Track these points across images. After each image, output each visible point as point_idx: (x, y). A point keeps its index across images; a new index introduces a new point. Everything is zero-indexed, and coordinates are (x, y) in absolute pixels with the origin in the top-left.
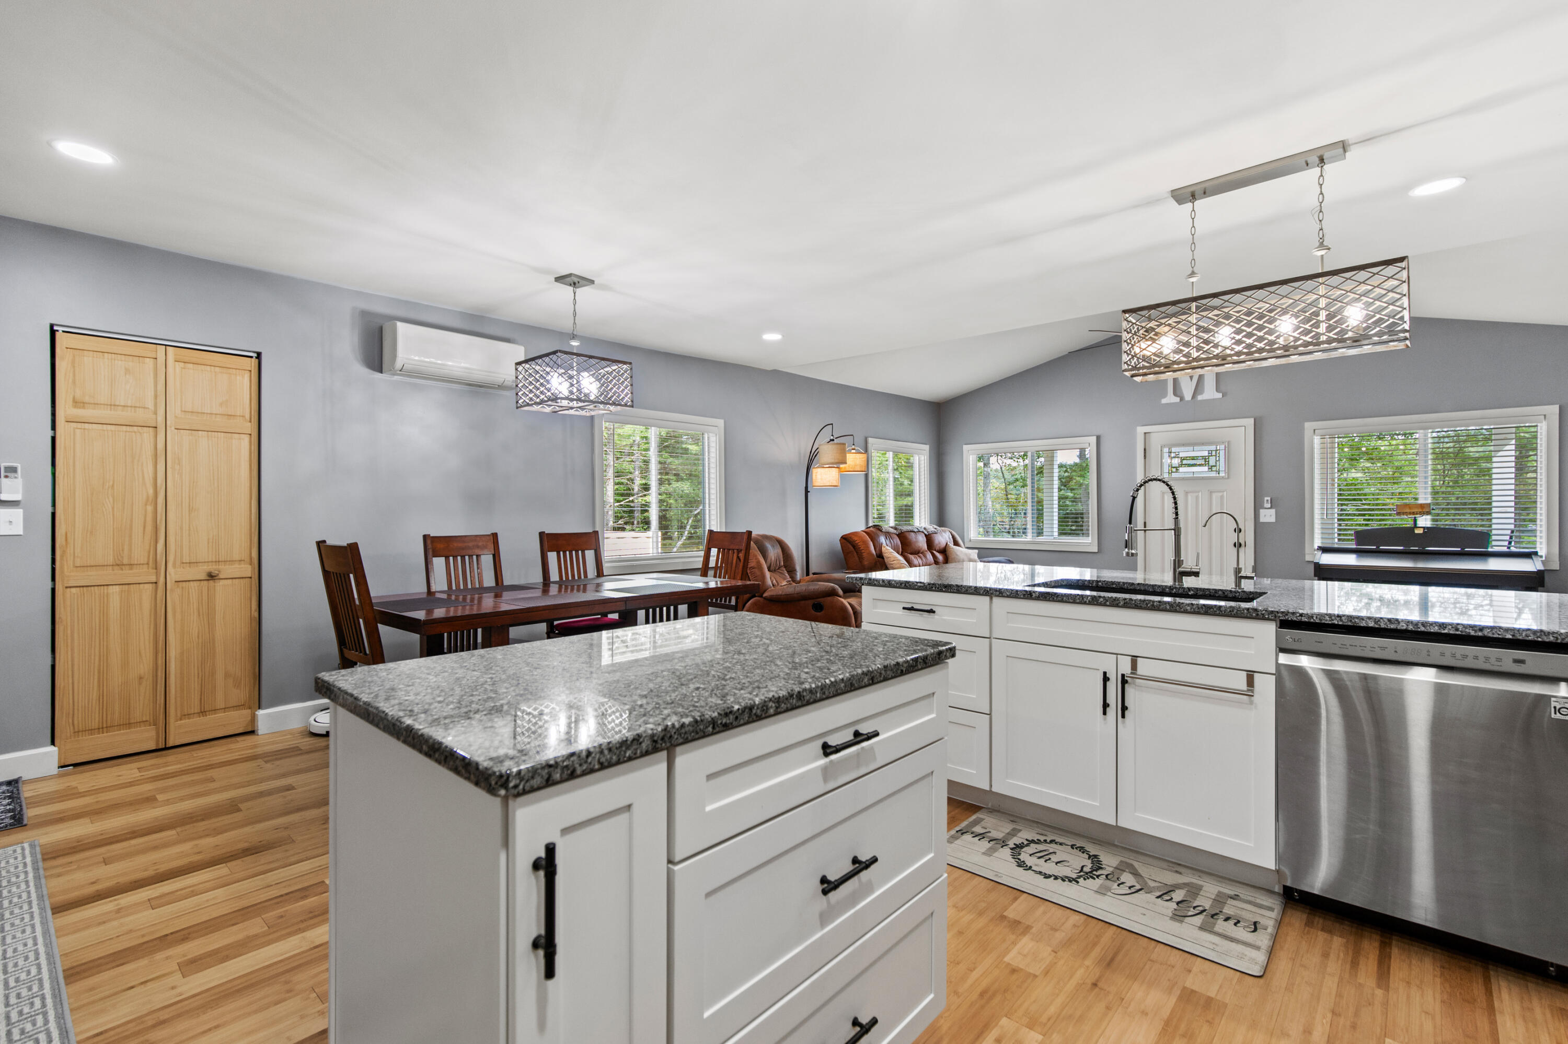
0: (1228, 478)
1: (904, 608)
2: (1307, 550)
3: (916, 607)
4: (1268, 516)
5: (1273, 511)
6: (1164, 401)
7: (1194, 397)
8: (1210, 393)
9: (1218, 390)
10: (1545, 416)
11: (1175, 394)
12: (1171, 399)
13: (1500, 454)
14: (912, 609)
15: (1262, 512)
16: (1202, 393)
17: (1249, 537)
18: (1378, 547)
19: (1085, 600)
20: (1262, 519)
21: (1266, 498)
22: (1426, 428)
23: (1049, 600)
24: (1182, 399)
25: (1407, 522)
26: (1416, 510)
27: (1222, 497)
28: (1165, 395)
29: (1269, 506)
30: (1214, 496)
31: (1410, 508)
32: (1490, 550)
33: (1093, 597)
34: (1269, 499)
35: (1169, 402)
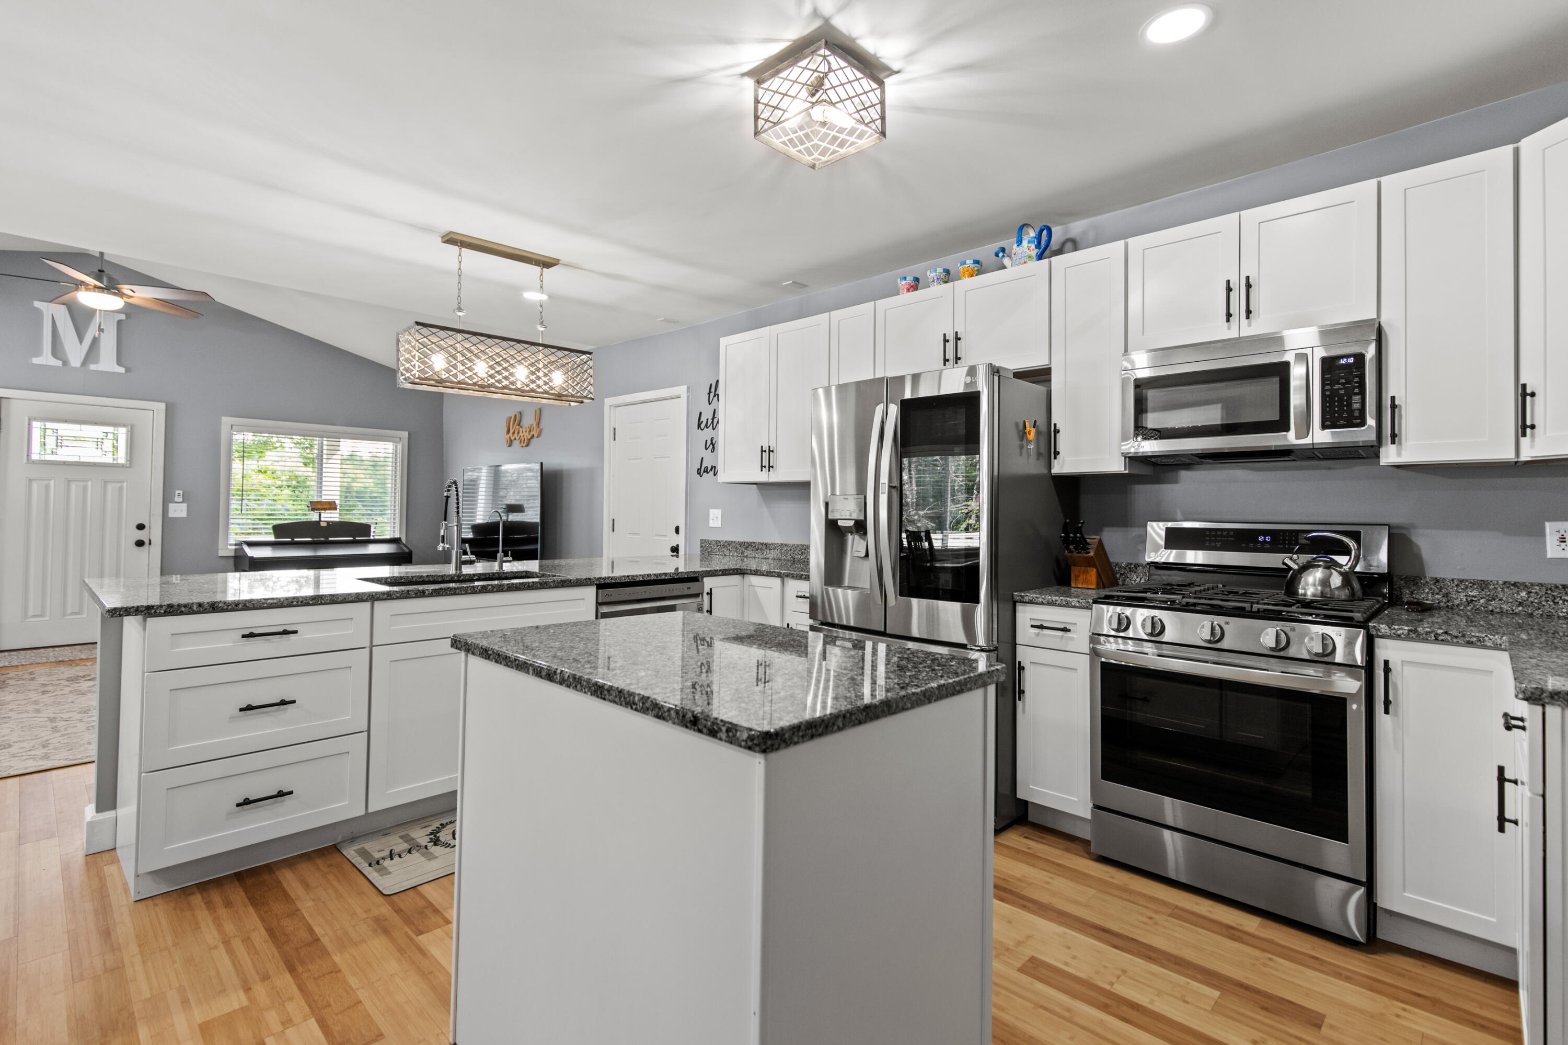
0: (130, 467)
1: (244, 636)
2: (221, 545)
3: (256, 631)
4: (178, 510)
5: (184, 506)
6: (36, 361)
7: (85, 362)
8: (107, 362)
9: (119, 362)
10: (400, 438)
11: (55, 354)
12: (46, 359)
13: (330, 461)
14: (252, 635)
15: (172, 506)
16: (96, 361)
17: (155, 533)
18: (293, 539)
19: (476, 589)
20: (172, 514)
21: (177, 492)
22: (322, 437)
23: (442, 595)
24: (65, 363)
25: (314, 517)
26: (326, 507)
27: (121, 489)
28: (38, 353)
29: (180, 499)
30: (110, 487)
31: (321, 505)
32: (372, 538)
33: (483, 587)
34: (181, 492)
35: (44, 363)
